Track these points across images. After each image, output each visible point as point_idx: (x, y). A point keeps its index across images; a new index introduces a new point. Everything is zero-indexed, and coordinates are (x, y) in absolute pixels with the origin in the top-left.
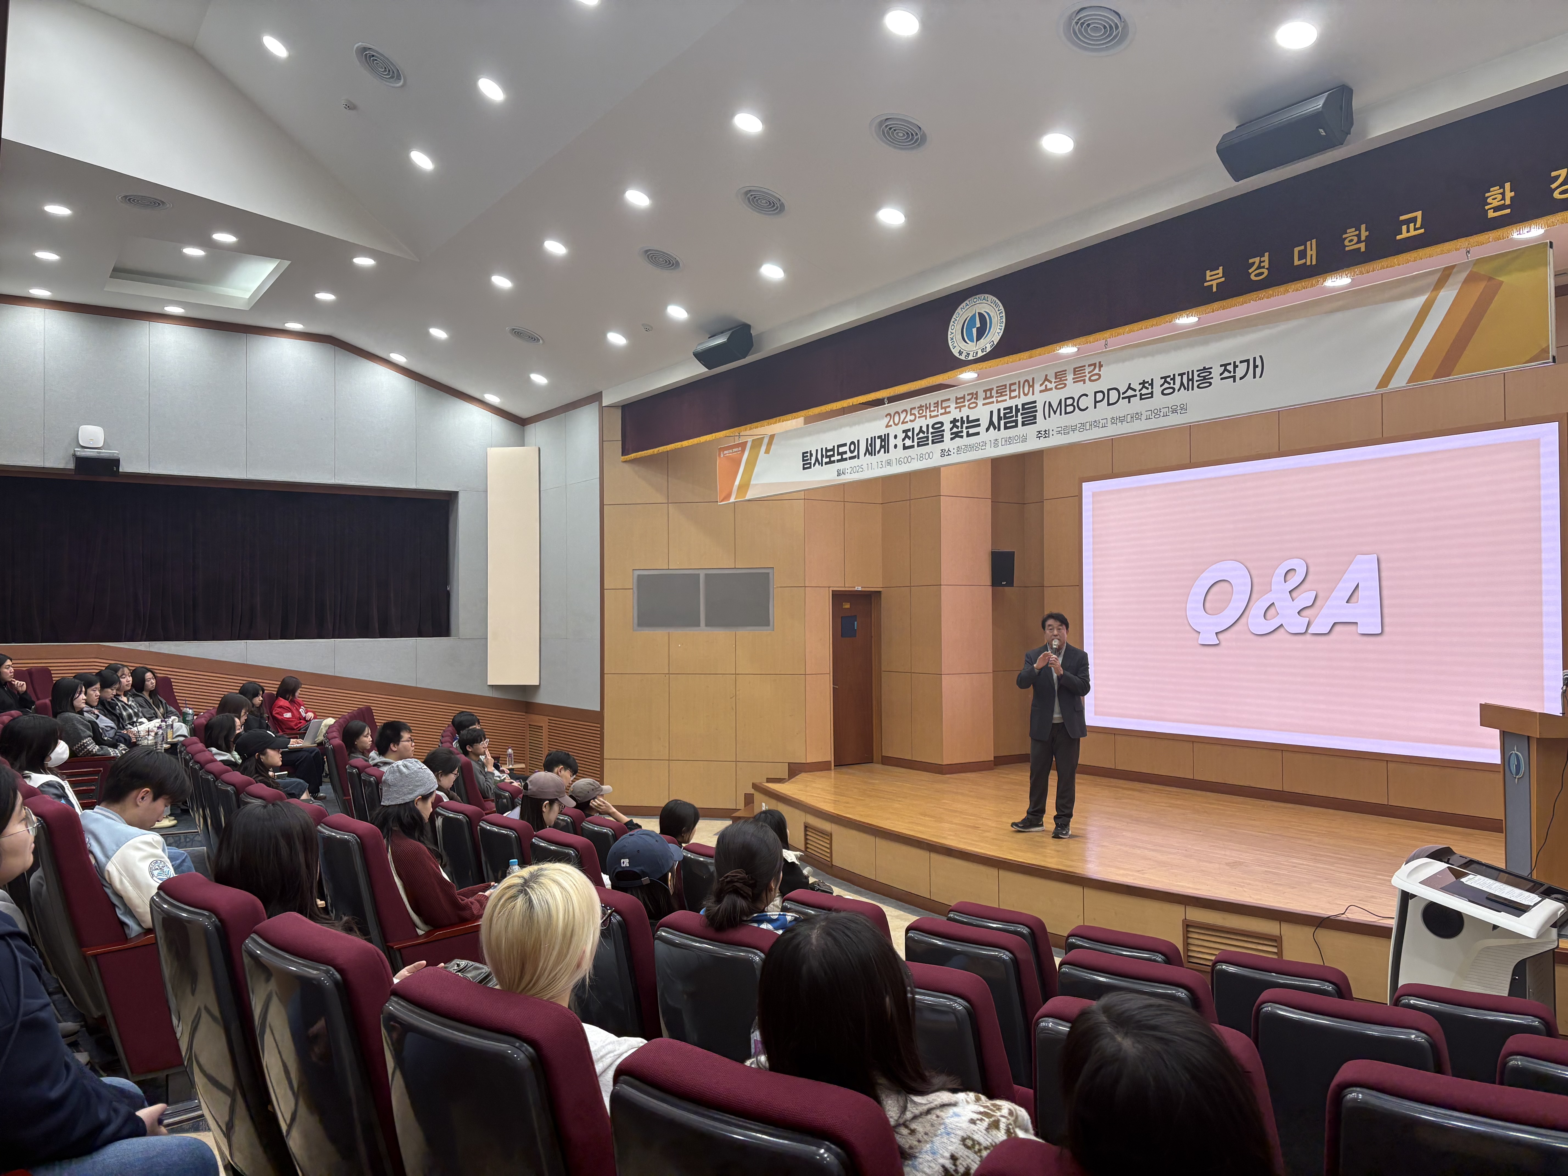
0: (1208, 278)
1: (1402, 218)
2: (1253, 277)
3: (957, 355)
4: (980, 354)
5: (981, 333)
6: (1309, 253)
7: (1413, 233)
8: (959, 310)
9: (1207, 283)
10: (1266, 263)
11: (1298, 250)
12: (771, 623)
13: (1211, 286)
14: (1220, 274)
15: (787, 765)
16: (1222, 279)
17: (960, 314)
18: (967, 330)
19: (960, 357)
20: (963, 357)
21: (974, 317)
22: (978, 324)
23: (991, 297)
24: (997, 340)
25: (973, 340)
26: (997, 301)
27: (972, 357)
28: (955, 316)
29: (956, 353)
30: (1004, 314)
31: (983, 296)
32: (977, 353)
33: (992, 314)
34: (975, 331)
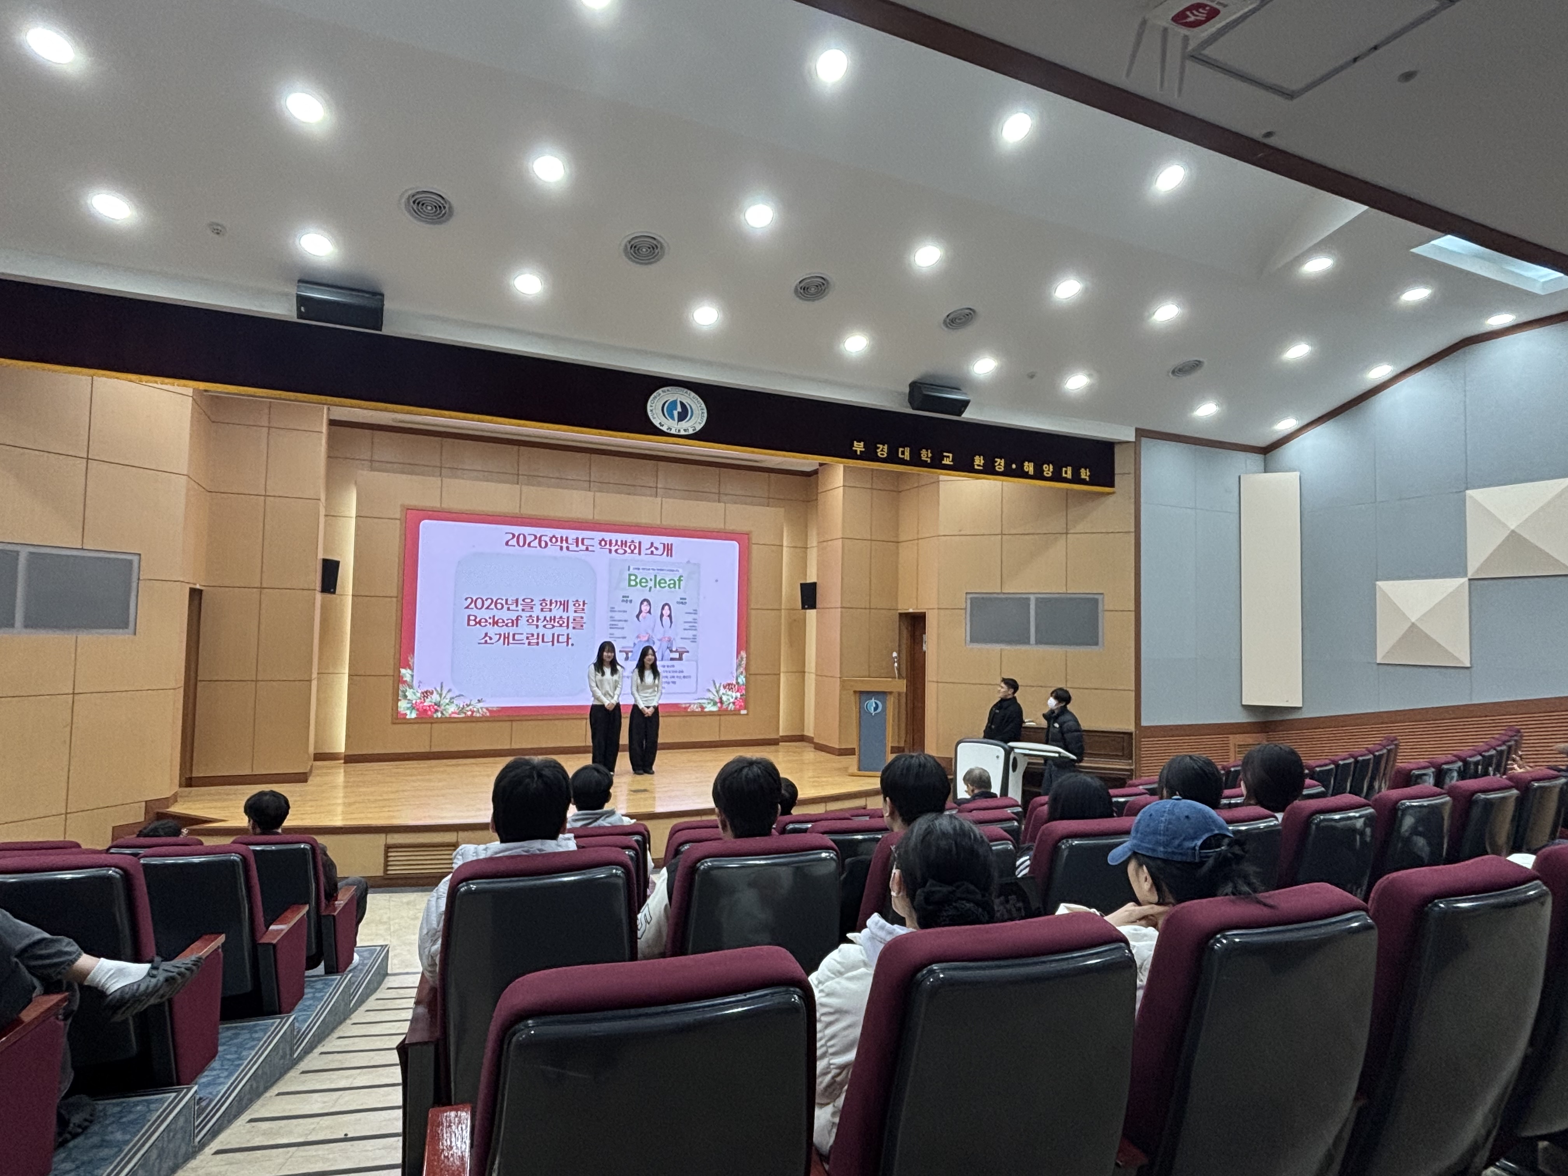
0: (855, 445)
1: (945, 454)
2: (879, 454)
3: (658, 426)
4: (682, 433)
5: (683, 416)
6: (906, 453)
7: (948, 463)
8: (660, 391)
9: (854, 448)
10: (886, 450)
11: (901, 450)
12: (132, 624)
13: (856, 451)
14: (862, 446)
15: (144, 804)
16: (863, 450)
17: (662, 394)
18: (668, 409)
19: (661, 428)
20: (664, 429)
21: (675, 402)
22: (679, 409)
23: (693, 394)
24: (699, 427)
25: (674, 419)
26: (700, 399)
27: (673, 432)
28: (655, 394)
29: (656, 423)
30: (705, 411)
31: (686, 390)
32: (679, 431)
33: (694, 407)
34: (676, 413)
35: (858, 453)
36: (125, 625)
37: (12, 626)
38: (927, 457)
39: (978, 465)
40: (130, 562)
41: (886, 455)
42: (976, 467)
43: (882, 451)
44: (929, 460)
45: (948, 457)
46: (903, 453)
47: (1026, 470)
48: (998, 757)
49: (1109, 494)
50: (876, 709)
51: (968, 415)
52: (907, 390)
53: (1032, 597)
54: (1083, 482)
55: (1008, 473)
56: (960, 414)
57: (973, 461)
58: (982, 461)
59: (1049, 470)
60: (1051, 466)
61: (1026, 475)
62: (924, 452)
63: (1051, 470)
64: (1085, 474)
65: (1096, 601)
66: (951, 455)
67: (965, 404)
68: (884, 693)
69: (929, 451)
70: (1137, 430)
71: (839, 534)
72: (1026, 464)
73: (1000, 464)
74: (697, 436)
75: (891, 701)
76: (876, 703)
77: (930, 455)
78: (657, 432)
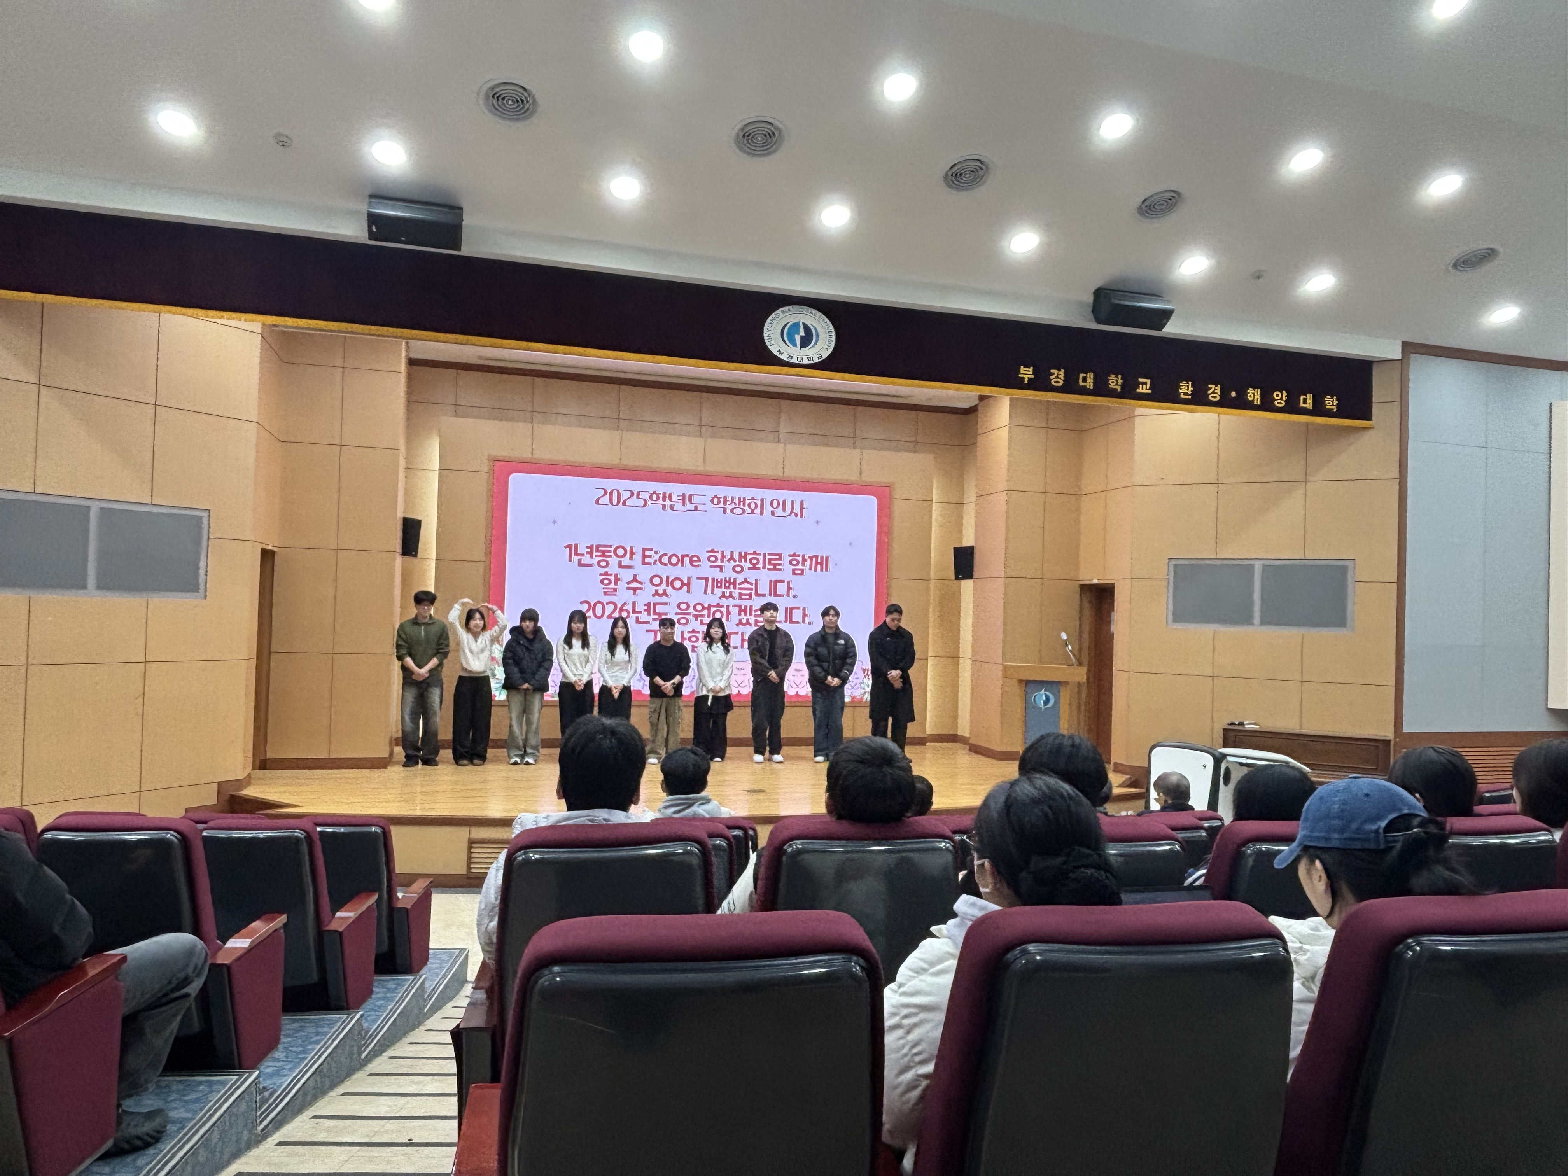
0: (1022, 372)
1: (1141, 380)
2: (1053, 382)
3: (777, 354)
4: (806, 362)
5: (806, 341)
6: (1088, 381)
7: (1144, 391)
8: (779, 311)
9: (1020, 375)
10: (1062, 377)
11: (1081, 375)
12: (202, 587)
13: (1023, 378)
14: (1031, 373)
15: (216, 785)
16: (1033, 376)
17: (781, 315)
18: (788, 334)
19: (780, 356)
20: (784, 357)
21: (796, 325)
22: (802, 333)
23: (819, 314)
24: (825, 355)
25: (795, 345)
26: (827, 320)
27: (794, 361)
28: (773, 315)
29: (774, 350)
30: (833, 334)
31: (810, 309)
32: (802, 359)
33: (819, 329)
34: (798, 338)
35: (1026, 381)
36: (196, 589)
37: (84, 587)
38: (1117, 385)
39: (1185, 394)
40: (200, 518)
41: (1062, 383)
42: (1182, 396)
43: (1057, 377)
44: (1119, 388)
45: (1145, 383)
46: (1085, 380)
47: (1251, 399)
48: (1205, 766)
49: (1365, 428)
50: (1047, 702)
51: (1171, 329)
52: (1091, 299)
53: (1258, 566)
54: (1328, 414)
55: (1225, 403)
56: (1160, 327)
57: (1178, 387)
58: (1191, 389)
59: (1281, 399)
60: (1285, 393)
61: (1249, 406)
62: (1112, 377)
63: (1285, 398)
64: (1330, 403)
65: (1343, 570)
66: (1148, 381)
67: (1166, 315)
68: (1058, 683)
69: (1120, 376)
70: (1405, 345)
71: (1002, 485)
72: (1250, 391)
73: (1215, 392)
74: (824, 365)
75: (1066, 695)
76: (1046, 695)
77: (1120, 381)
78: (774, 361)
